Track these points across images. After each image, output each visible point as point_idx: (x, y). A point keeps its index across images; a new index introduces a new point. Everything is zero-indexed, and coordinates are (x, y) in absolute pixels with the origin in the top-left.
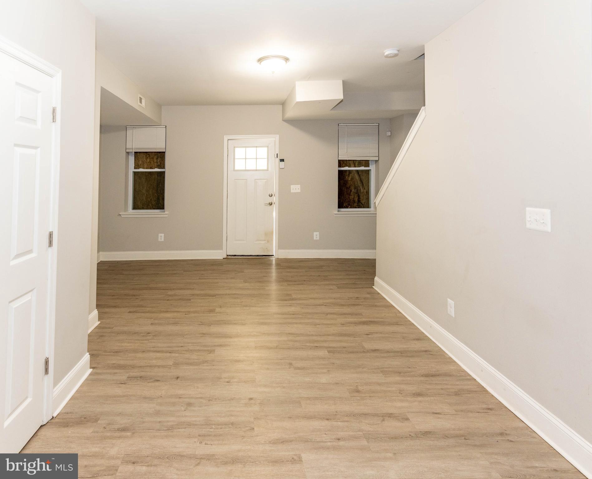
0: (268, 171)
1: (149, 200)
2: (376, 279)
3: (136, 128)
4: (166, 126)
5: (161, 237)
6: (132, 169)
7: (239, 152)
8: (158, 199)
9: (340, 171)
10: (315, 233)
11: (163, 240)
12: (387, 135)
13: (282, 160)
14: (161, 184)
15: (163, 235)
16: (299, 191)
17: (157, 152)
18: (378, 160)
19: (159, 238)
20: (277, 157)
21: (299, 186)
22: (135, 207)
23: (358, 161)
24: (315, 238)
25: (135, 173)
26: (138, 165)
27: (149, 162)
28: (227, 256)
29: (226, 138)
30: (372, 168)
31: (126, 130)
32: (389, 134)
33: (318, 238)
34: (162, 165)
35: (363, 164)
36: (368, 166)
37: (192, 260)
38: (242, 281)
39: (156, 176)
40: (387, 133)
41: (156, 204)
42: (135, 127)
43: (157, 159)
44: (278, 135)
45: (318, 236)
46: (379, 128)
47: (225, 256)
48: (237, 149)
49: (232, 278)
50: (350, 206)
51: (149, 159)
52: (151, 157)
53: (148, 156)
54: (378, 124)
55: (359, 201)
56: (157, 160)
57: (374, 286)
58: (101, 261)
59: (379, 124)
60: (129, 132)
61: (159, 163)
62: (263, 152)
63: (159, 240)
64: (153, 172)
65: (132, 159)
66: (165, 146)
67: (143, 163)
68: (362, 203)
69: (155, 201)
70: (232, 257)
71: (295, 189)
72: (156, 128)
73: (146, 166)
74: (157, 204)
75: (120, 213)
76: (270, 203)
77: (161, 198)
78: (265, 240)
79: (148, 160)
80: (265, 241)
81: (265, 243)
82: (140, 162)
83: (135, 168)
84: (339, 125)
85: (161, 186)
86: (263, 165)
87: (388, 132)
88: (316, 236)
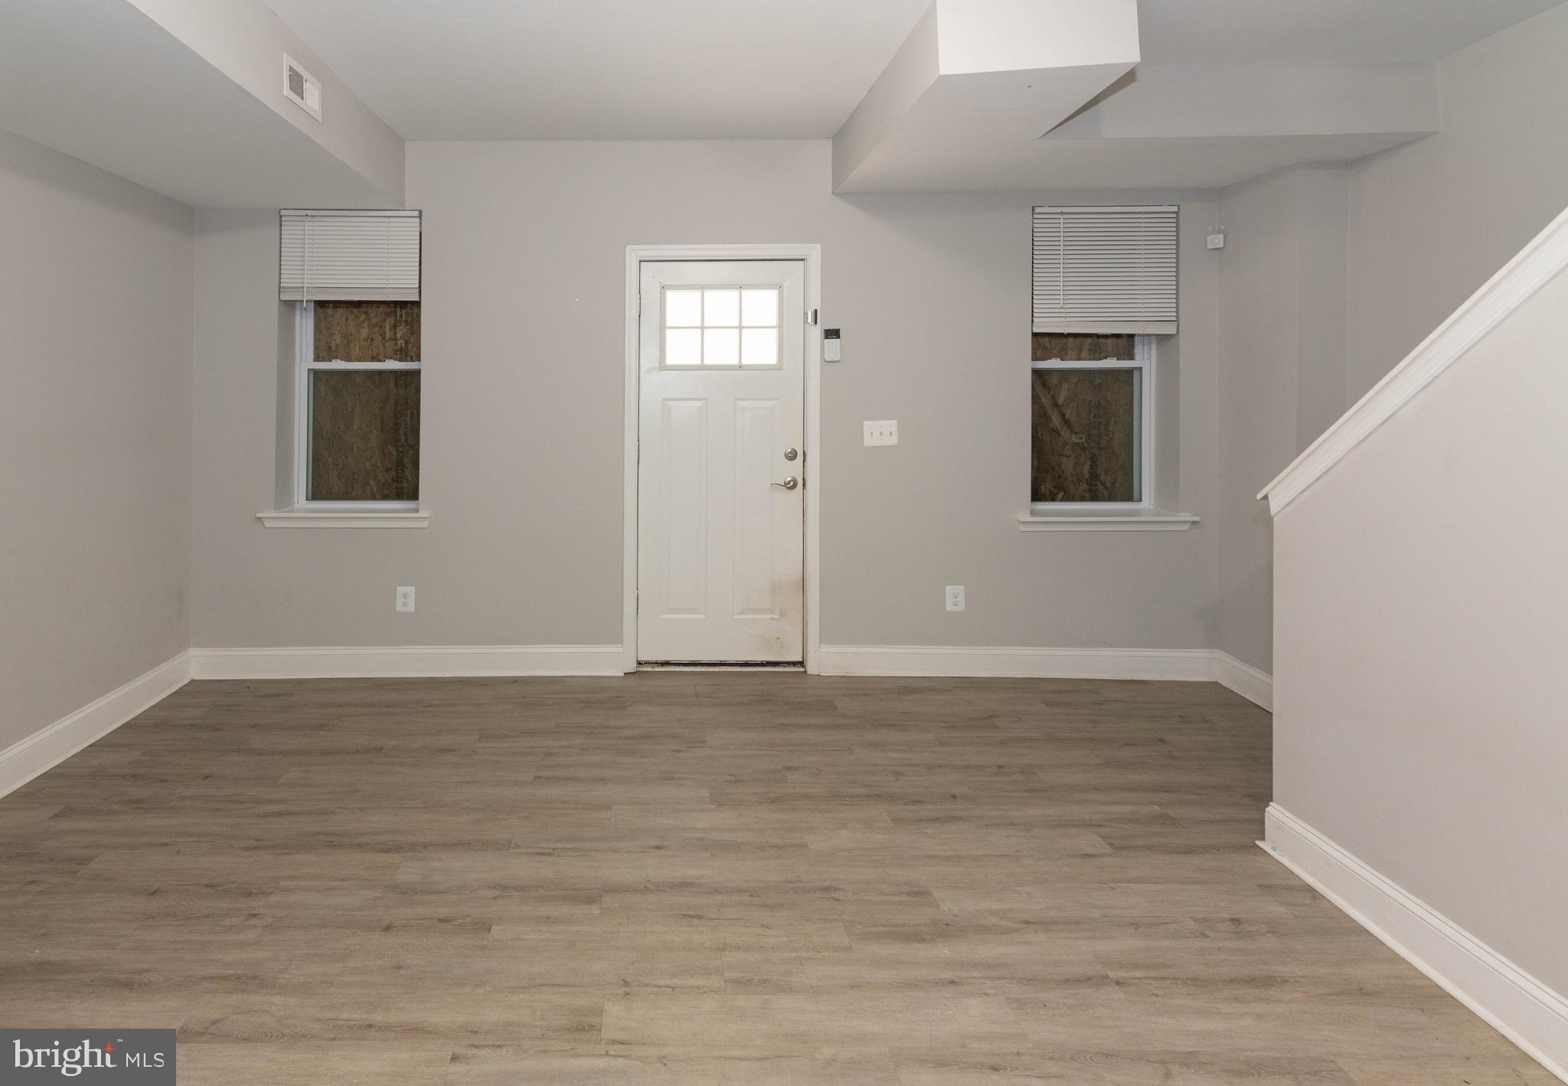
0: (782, 370)
1: (369, 467)
2: (1274, 812)
3: (316, 219)
4: (420, 211)
5: (405, 596)
6: (305, 361)
7: (681, 306)
8: (400, 464)
9: (1036, 373)
10: (950, 590)
11: (411, 608)
12: (1210, 246)
13: (832, 334)
14: (409, 412)
15: (411, 590)
16: (893, 441)
17: (396, 303)
18: (1175, 332)
19: (400, 600)
20: (816, 323)
21: (891, 425)
22: (317, 492)
23: (1089, 340)
24: (949, 607)
25: (317, 376)
26: (330, 348)
27: (368, 338)
28: (639, 663)
29: (633, 253)
30: (1146, 361)
31: (281, 225)
32: (1217, 241)
33: (961, 607)
34: (411, 349)
35: (1110, 349)
36: (1131, 357)
37: (514, 680)
38: (705, 792)
39: (392, 385)
40: (1209, 238)
41: (394, 481)
42: (309, 213)
43: (395, 326)
44: (819, 246)
45: (961, 600)
46: (1177, 223)
47: (632, 667)
48: (671, 296)
49: (667, 778)
50: (1061, 494)
51: (367, 330)
52: (374, 321)
53: (363, 318)
54: (1175, 209)
55: (1094, 476)
56: (395, 333)
57: (1263, 839)
58: (192, 680)
59: (1179, 206)
60: (291, 231)
61: (401, 342)
62: (763, 305)
63: (399, 608)
64: (380, 372)
65: (305, 328)
66: (418, 281)
67: (346, 341)
68: (1104, 484)
69: (387, 471)
70: (657, 669)
71: (881, 433)
72: (385, 220)
73: (356, 351)
74: (398, 481)
75: (259, 515)
76: (789, 482)
77: (407, 461)
78: (771, 611)
79: (364, 332)
80: (773, 613)
81: (772, 619)
82: (338, 339)
83: (317, 359)
84: (1037, 210)
85: (408, 419)
86: (763, 350)
87: (1212, 236)
88: (955, 597)
